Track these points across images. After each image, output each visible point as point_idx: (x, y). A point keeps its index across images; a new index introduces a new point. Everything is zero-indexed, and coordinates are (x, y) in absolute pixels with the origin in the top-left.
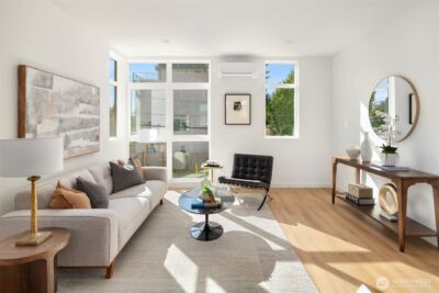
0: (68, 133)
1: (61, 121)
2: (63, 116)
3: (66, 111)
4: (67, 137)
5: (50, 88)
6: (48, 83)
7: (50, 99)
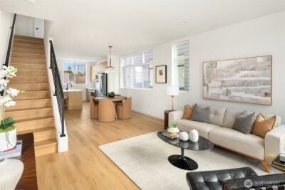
0: (229, 88)
1: (223, 82)
2: (225, 79)
3: (226, 77)
4: (227, 90)
5: (216, 67)
6: (214, 66)
7: (215, 72)
